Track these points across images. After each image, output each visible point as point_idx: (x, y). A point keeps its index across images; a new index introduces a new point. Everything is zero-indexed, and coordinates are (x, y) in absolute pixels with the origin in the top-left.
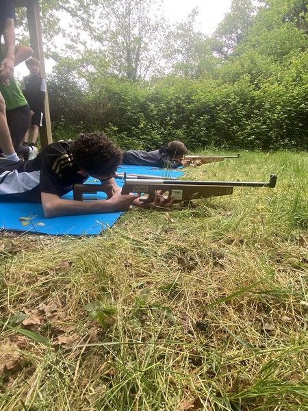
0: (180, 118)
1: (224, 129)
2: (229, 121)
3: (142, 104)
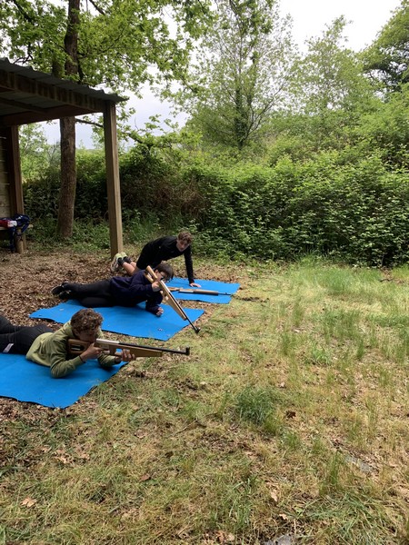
1: (335, 230)
2: (343, 220)
3: (232, 195)
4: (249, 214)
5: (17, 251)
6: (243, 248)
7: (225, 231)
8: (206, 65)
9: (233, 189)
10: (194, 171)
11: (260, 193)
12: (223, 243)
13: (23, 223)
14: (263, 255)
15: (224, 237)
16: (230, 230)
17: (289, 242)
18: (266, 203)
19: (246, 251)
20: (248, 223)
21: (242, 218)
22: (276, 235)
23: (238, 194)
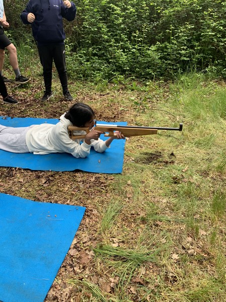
0: (154, 27)
1: (212, 43)
2: (220, 31)
6: (120, 69)
7: (100, 49)
12: (100, 64)
14: (141, 76)
21: (116, 35)
23: (110, 8)
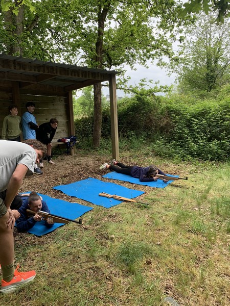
3: (189, 120)
4: (198, 132)
5: (71, 154)
6: (191, 154)
7: (182, 142)
8: (187, 44)
9: (189, 117)
10: (167, 107)
11: (206, 119)
12: (180, 150)
13: (73, 140)
14: (204, 158)
15: (181, 147)
16: (185, 142)
17: (222, 149)
18: (209, 125)
19: (193, 156)
20: (197, 138)
21: (194, 135)
22: (214, 145)
23: (192, 120)
